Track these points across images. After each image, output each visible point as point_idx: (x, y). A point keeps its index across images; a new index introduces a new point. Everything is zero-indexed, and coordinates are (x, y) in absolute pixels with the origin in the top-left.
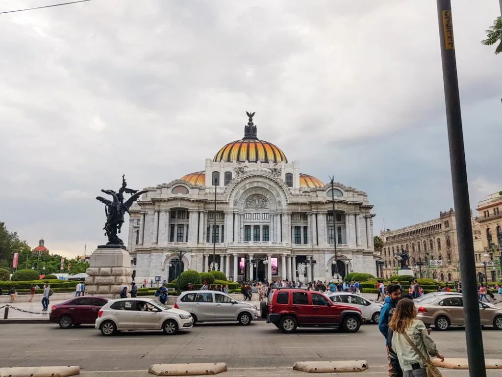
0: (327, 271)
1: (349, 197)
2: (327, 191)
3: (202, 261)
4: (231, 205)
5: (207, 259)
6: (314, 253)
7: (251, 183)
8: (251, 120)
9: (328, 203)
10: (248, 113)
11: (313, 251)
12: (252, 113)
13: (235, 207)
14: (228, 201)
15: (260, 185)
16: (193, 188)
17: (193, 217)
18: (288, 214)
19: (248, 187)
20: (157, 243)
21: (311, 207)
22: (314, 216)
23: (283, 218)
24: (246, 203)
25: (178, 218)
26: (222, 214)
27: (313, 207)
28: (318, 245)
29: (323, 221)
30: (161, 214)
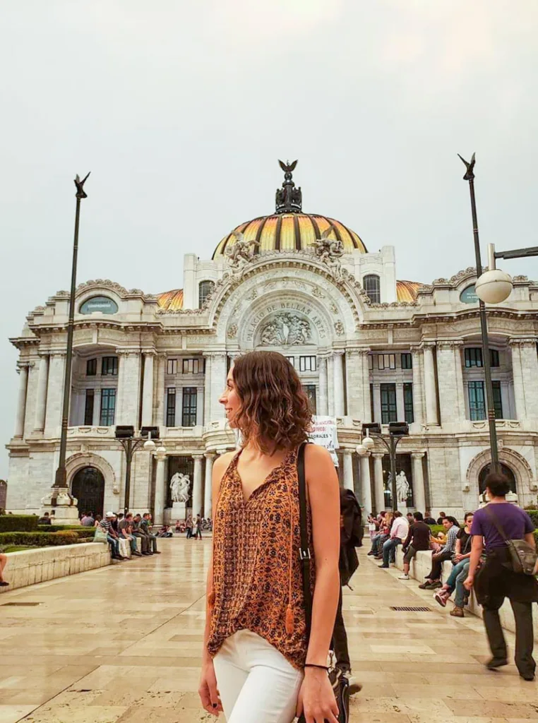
0: (467, 490)
1: (521, 301)
2: (461, 288)
3: (147, 471)
4: (221, 337)
5: (161, 466)
6: (430, 445)
7: (268, 282)
8: (288, 177)
9: (464, 316)
10: (282, 164)
11: (427, 440)
12: (290, 164)
13: (230, 341)
14: (211, 327)
15: (290, 286)
16: (126, 299)
17: (128, 368)
18: (361, 353)
19: (261, 292)
20: (42, 430)
21: (421, 331)
22: (428, 354)
23: (348, 362)
24: (259, 334)
25: (103, 374)
26: (200, 359)
27: (425, 331)
28: (439, 424)
29: (453, 365)
30: (53, 362)
